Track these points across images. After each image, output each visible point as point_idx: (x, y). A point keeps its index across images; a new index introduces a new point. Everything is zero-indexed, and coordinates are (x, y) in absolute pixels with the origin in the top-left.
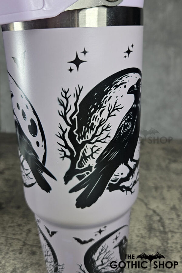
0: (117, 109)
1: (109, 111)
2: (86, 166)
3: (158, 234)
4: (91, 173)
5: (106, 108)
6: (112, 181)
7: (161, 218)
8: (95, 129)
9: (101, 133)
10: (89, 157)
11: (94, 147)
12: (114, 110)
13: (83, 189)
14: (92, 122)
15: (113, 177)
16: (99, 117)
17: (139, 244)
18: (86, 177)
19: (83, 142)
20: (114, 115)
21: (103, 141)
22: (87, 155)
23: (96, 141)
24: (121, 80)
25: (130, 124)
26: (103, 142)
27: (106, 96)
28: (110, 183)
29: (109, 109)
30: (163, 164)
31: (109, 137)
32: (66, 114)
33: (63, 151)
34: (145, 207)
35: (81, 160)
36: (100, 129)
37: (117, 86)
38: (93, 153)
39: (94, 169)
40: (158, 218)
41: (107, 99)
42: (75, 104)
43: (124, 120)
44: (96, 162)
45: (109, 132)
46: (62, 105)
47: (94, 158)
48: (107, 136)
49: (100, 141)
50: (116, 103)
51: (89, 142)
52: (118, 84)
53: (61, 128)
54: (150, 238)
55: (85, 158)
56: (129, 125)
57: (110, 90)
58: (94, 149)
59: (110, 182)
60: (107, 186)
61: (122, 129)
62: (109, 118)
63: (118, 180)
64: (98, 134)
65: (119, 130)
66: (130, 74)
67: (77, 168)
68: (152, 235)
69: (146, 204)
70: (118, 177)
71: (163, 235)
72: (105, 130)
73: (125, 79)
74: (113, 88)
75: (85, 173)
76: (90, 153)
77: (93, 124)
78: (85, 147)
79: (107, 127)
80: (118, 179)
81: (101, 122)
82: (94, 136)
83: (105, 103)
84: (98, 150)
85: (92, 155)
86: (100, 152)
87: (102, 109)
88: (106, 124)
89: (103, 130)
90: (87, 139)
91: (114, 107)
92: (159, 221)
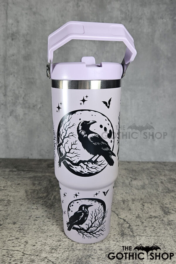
3: (129, 238)
7: (130, 226)
17: (115, 247)
30: (127, 182)
34: (117, 217)
40: (128, 225)
54: (123, 241)
68: (125, 239)
69: (117, 215)
71: (133, 239)
92: (129, 228)
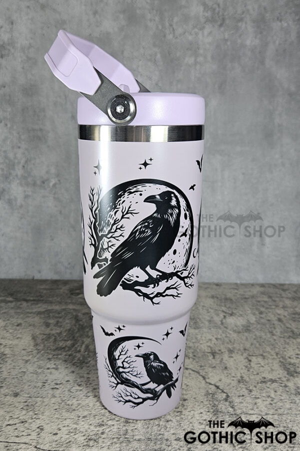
0: (131, 213)
1: (123, 213)
2: (104, 257)
4: (107, 265)
5: (120, 210)
6: (125, 279)
7: (228, 396)
8: (110, 226)
9: (115, 231)
10: (105, 249)
11: (109, 241)
12: (127, 213)
13: (101, 278)
14: (108, 219)
15: (126, 276)
16: (113, 216)
18: (103, 267)
19: (102, 235)
20: (128, 218)
21: (117, 238)
22: (104, 247)
23: (111, 237)
24: (135, 188)
25: (149, 231)
26: (117, 240)
27: (119, 199)
28: (123, 281)
29: (123, 211)
30: (217, 319)
31: (123, 236)
32: (92, 208)
33: (90, 239)
34: (203, 382)
35: (101, 250)
36: (114, 227)
37: (131, 193)
38: (109, 247)
39: (109, 262)
40: (225, 394)
41: (121, 202)
42: (98, 201)
43: (140, 225)
44: (111, 256)
45: (123, 232)
46: (91, 200)
47: (109, 252)
48: (121, 235)
49: (114, 238)
50: (130, 207)
51: (106, 236)
52: (132, 191)
53: (90, 219)
55: (103, 249)
56: (147, 232)
57: (124, 194)
58: (110, 244)
59: (123, 279)
60: (120, 283)
61: (137, 233)
62: (123, 219)
63: (132, 282)
64: (113, 231)
65: (133, 233)
66: (147, 185)
67: (98, 257)
69: (204, 378)
70: (132, 278)
72: (119, 229)
73: (140, 187)
74: (126, 194)
75: (103, 263)
76: (107, 247)
77: (109, 221)
78: (103, 240)
79: (121, 227)
80: (132, 280)
81: (115, 221)
82: (110, 232)
83: (119, 205)
84: (112, 245)
85: (108, 248)
86: (115, 248)
87: (116, 210)
88: (120, 224)
89: (117, 229)
90: (104, 233)
91: (128, 211)
92: (226, 400)
